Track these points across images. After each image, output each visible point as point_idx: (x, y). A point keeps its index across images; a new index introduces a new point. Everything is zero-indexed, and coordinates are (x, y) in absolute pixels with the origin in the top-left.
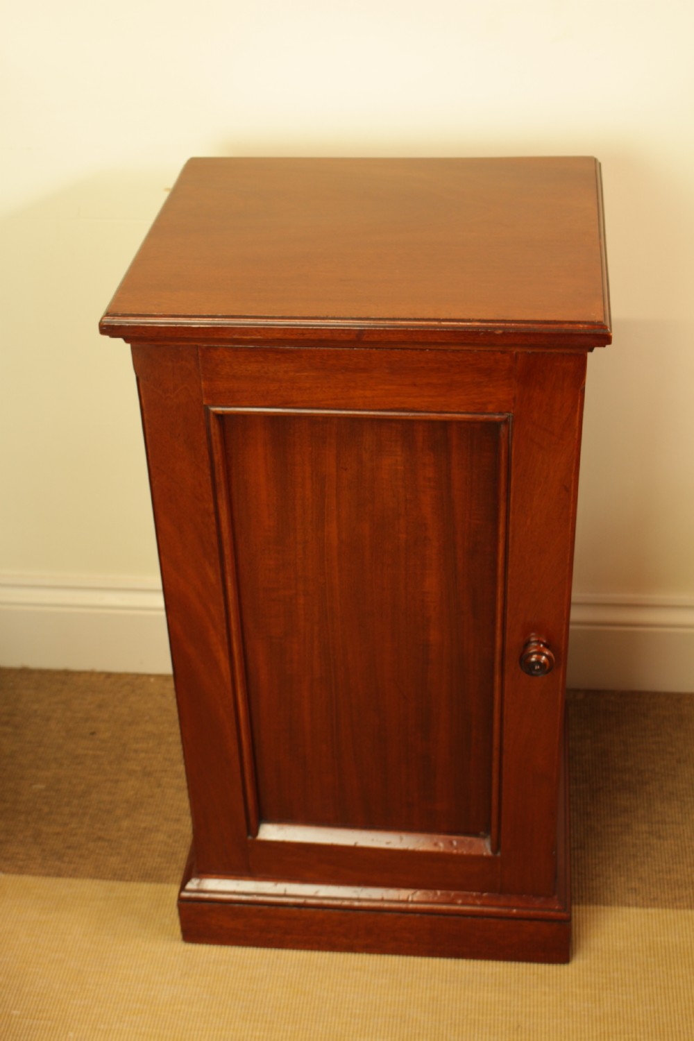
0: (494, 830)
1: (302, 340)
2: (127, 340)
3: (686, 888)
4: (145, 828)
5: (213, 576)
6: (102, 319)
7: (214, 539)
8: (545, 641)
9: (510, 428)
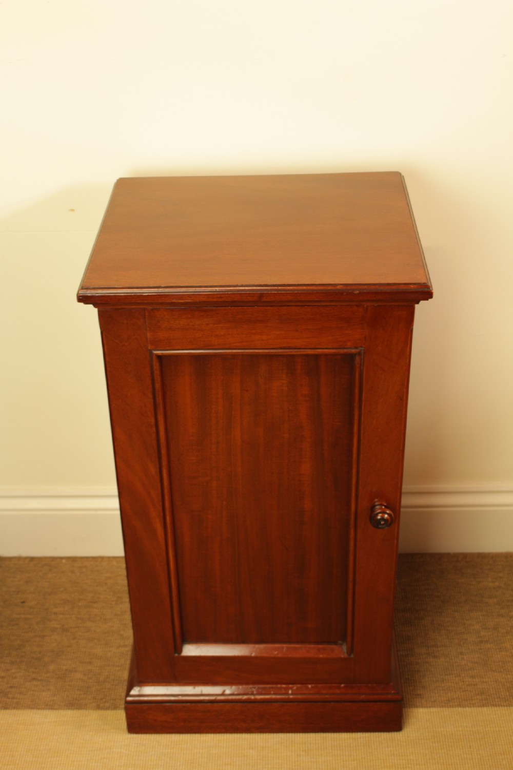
0: (349, 639)
1: (220, 301)
2: (95, 306)
3: (455, 692)
4: (66, 670)
5: (153, 470)
6: (78, 291)
7: (154, 443)
8: (385, 504)
9: (362, 358)
